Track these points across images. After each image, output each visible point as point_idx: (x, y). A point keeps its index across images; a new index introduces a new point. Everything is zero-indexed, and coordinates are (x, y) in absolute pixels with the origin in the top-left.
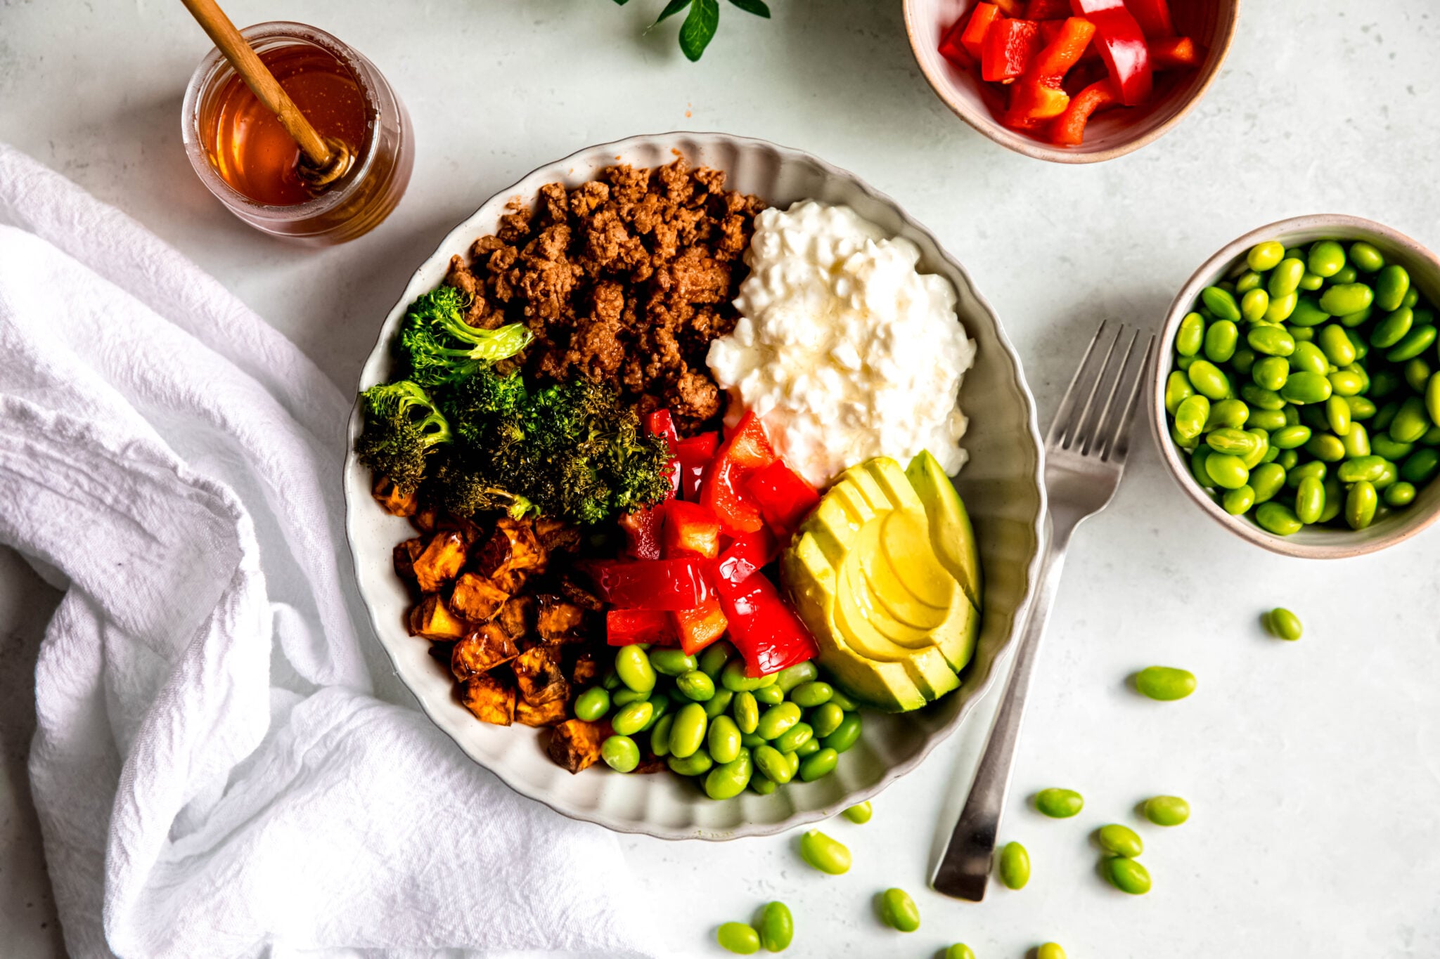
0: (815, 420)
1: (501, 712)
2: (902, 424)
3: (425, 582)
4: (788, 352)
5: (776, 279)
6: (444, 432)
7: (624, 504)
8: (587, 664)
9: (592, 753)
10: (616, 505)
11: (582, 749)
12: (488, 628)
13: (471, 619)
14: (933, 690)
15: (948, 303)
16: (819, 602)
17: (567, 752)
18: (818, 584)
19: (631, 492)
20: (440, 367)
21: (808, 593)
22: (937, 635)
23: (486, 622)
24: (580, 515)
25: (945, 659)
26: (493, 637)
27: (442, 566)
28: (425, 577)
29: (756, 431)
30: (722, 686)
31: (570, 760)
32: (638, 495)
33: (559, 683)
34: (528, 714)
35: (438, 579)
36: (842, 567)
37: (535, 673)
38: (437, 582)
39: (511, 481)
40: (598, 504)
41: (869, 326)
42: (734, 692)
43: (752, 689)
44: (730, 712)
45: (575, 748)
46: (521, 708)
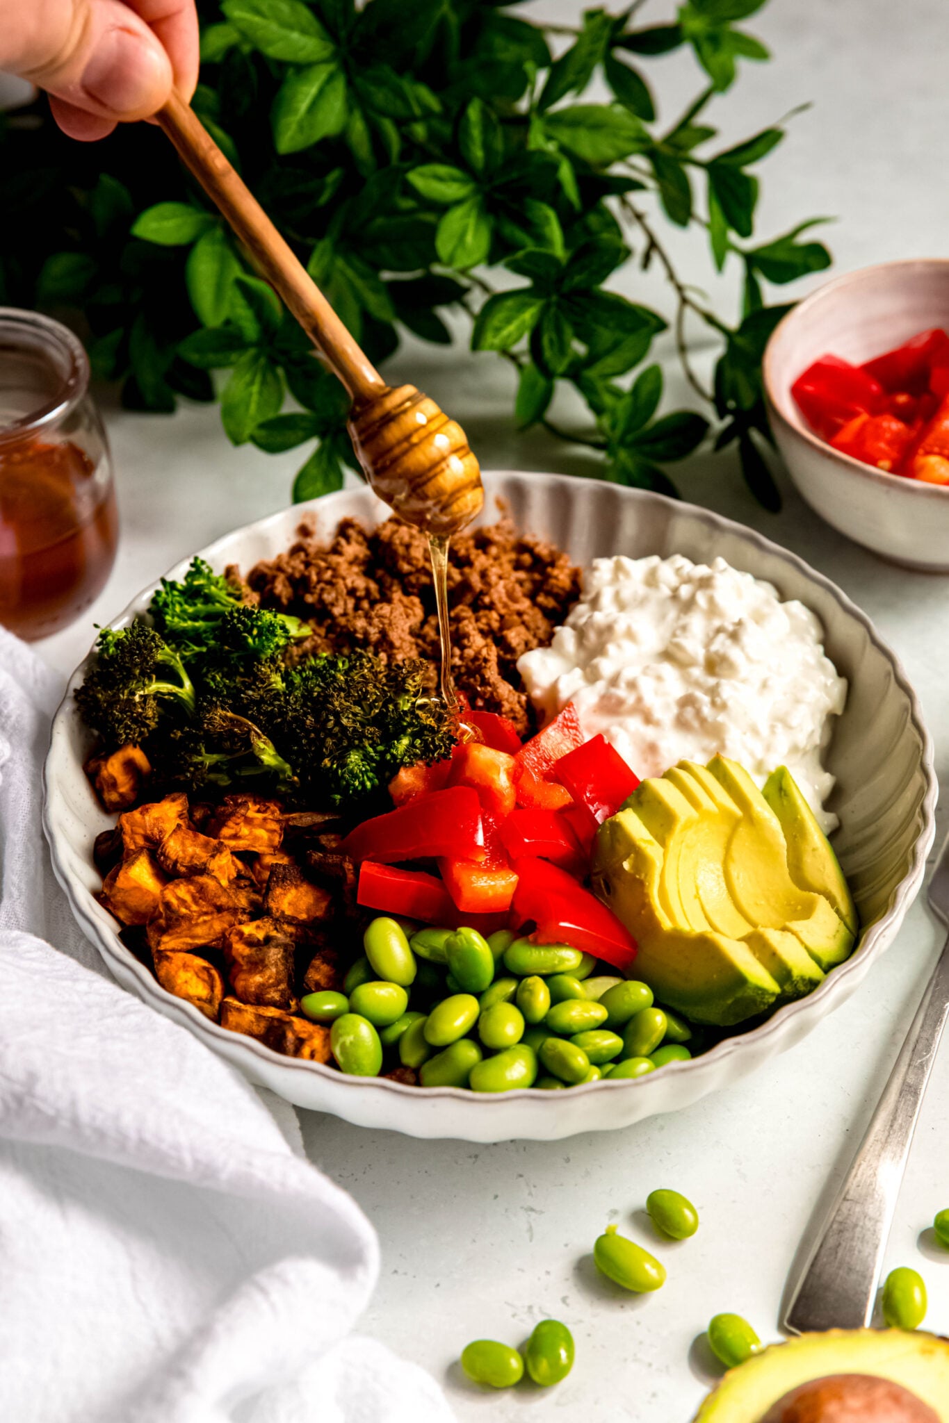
0: (648, 719)
1: (204, 980)
2: (755, 731)
3: (132, 838)
4: (615, 645)
5: (606, 600)
6: (187, 689)
7: (399, 752)
8: (325, 968)
9: (317, 1042)
10: (388, 757)
11: (304, 1032)
12: (204, 880)
13: (183, 869)
14: (789, 967)
15: (814, 632)
16: (640, 875)
17: (284, 1036)
18: (639, 848)
19: (411, 739)
20: (195, 630)
21: (626, 865)
22: (795, 925)
23: (203, 870)
24: (342, 770)
25: (807, 948)
26: (207, 887)
27: (157, 819)
28: (132, 830)
29: (573, 725)
30: (503, 970)
31: (288, 1044)
32: (418, 742)
33: (285, 951)
34: (238, 1009)
35: (149, 832)
36: (672, 842)
37: (256, 940)
38: (147, 838)
39: (261, 717)
40: (366, 758)
41: (717, 623)
42: (520, 977)
43: (544, 971)
44: (514, 1000)
45: (294, 1032)
46: (229, 1000)
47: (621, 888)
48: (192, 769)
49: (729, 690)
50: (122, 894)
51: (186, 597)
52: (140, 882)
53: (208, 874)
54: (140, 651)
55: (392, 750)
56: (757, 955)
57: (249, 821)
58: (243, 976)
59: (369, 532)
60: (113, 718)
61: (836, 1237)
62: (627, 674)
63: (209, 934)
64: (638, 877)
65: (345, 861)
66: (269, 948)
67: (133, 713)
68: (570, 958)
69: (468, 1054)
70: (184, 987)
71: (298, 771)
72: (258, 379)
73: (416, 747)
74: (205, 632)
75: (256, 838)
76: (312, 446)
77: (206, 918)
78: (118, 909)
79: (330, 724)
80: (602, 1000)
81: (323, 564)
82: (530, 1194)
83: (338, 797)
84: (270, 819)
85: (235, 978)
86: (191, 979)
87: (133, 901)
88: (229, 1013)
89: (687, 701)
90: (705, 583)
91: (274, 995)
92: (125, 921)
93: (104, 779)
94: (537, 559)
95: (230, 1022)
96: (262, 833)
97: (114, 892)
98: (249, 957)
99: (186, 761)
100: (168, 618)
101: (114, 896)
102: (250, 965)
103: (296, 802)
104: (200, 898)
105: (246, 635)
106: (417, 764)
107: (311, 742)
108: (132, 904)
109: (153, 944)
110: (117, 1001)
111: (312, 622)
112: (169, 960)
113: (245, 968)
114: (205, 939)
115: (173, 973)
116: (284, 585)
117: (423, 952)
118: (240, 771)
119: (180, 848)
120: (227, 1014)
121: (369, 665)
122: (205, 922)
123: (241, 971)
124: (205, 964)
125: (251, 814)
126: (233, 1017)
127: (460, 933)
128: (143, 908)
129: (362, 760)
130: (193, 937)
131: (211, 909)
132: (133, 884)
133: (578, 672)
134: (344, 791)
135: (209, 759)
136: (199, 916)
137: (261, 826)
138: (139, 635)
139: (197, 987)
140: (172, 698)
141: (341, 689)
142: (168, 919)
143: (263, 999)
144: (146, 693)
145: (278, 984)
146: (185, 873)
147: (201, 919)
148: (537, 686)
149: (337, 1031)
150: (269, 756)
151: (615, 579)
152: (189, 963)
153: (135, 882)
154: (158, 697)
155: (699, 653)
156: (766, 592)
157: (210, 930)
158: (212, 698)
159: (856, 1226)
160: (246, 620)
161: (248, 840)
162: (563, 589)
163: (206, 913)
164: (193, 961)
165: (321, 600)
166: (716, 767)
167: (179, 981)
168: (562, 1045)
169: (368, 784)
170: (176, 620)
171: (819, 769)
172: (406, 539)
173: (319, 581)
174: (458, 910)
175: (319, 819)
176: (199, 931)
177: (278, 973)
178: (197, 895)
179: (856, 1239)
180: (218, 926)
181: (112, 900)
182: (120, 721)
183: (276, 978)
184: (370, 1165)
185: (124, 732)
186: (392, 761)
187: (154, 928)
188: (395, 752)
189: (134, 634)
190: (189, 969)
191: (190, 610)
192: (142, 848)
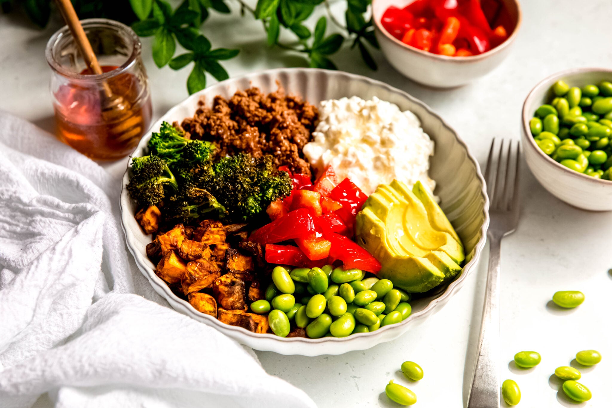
0: (362, 168)
1: (211, 304)
2: (404, 168)
3: (166, 246)
4: (343, 139)
5: (332, 120)
6: (173, 179)
7: (270, 196)
8: (255, 290)
9: (263, 323)
10: (265, 198)
11: (257, 320)
12: (201, 260)
13: (191, 257)
14: (448, 266)
15: (417, 123)
16: (378, 235)
17: (249, 323)
18: (376, 224)
19: (273, 189)
20: (170, 153)
21: (372, 232)
22: (442, 248)
23: (199, 257)
24: (247, 206)
25: (450, 257)
26: (204, 263)
27: (174, 237)
28: (165, 243)
29: (333, 174)
30: (332, 282)
31: (252, 326)
32: (276, 191)
33: (241, 286)
34: (225, 313)
35: (172, 243)
36: (387, 219)
37: (228, 283)
38: (172, 245)
39: (210, 188)
40: (255, 199)
41: (381, 125)
42: (339, 284)
43: (349, 281)
44: (338, 294)
45: (253, 320)
46: (220, 309)
47: (370, 241)
48: (183, 213)
49: (393, 152)
50: (166, 271)
51: (162, 139)
52: (174, 265)
53: (202, 258)
54: (156, 167)
55: (266, 195)
56: (433, 263)
57: (212, 232)
58: (225, 299)
59: (228, 101)
60: (146, 195)
61: (480, 371)
62: (351, 151)
63: (207, 283)
64: (377, 236)
65: (258, 245)
66: (235, 286)
67: (155, 193)
68: (357, 274)
69: (327, 319)
70: (203, 307)
71: (228, 209)
72: (165, 39)
73: (276, 193)
74: (174, 153)
75: (215, 239)
76: (191, 66)
77: (206, 277)
78: (165, 277)
79: (239, 188)
80: (372, 289)
81: (215, 118)
82: (353, 370)
83: (245, 217)
84: (221, 230)
85: (221, 300)
86: (205, 304)
87: (171, 273)
88: (222, 315)
89: (377, 159)
90: (373, 108)
91: (238, 305)
92: (168, 282)
93: (145, 221)
94: (296, 104)
95: (222, 319)
96: (217, 236)
97: (163, 270)
98: (228, 291)
99: (180, 210)
100: (158, 149)
101: (163, 272)
102: (228, 295)
103: (227, 221)
104: (202, 269)
105: (195, 154)
106: (277, 200)
107: (232, 196)
108: (171, 274)
109: (185, 291)
110: (182, 320)
111: (214, 143)
112: (195, 297)
113: (226, 296)
114: (205, 285)
115: (197, 302)
116: (200, 128)
117: (297, 279)
118: (203, 211)
119: (187, 248)
120: (221, 316)
121: (247, 160)
122: (205, 278)
123: (224, 297)
124: (209, 297)
125: (213, 229)
126: (223, 317)
127: (314, 270)
128: (176, 275)
129: (254, 201)
130: (201, 285)
131: (207, 273)
132: (171, 266)
133: (329, 151)
134: (248, 215)
135: (190, 208)
136: (203, 277)
137: (217, 234)
138: (154, 161)
139: (208, 307)
140: (168, 184)
141: (240, 172)
142: (191, 280)
143: (234, 307)
144: (158, 183)
145: (240, 300)
146: (192, 259)
147: (204, 278)
148: (313, 159)
149: (271, 318)
150: (215, 204)
151: (333, 110)
152: (203, 297)
153: (172, 265)
154: (163, 184)
155: (378, 139)
156: (395, 108)
157: (207, 281)
158: (189, 183)
159: (487, 366)
160: (195, 147)
161: (212, 240)
162: (311, 116)
163: (206, 275)
164: (205, 296)
165: (217, 133)
166: (394, 184)
167: (201, 306)
168: (364, 311)
169: (258, 211)
170: (161, 149)
171: (428, 179)
172: (247, 103)
173: (215, 125)
174: (311, 260)
175: (239, 227)
176: (203, 282)
177: (239, 296)
178: (200, 268)
179: (488, 371)
180: (211, 279)
181: (162, 274)
182: (150, 197)
183: (239, 298)
184: (285, 368)
185: (153, 201)
186: (267, 200)
187: (185, 284)
188: (268, 196)
189: (152, 160)
190: (204, 300)
191: (167, 144)
192: (171, 250)
